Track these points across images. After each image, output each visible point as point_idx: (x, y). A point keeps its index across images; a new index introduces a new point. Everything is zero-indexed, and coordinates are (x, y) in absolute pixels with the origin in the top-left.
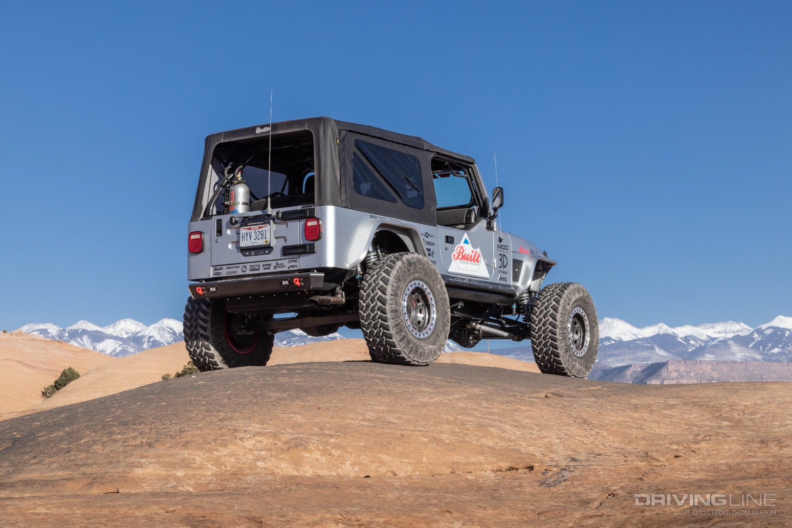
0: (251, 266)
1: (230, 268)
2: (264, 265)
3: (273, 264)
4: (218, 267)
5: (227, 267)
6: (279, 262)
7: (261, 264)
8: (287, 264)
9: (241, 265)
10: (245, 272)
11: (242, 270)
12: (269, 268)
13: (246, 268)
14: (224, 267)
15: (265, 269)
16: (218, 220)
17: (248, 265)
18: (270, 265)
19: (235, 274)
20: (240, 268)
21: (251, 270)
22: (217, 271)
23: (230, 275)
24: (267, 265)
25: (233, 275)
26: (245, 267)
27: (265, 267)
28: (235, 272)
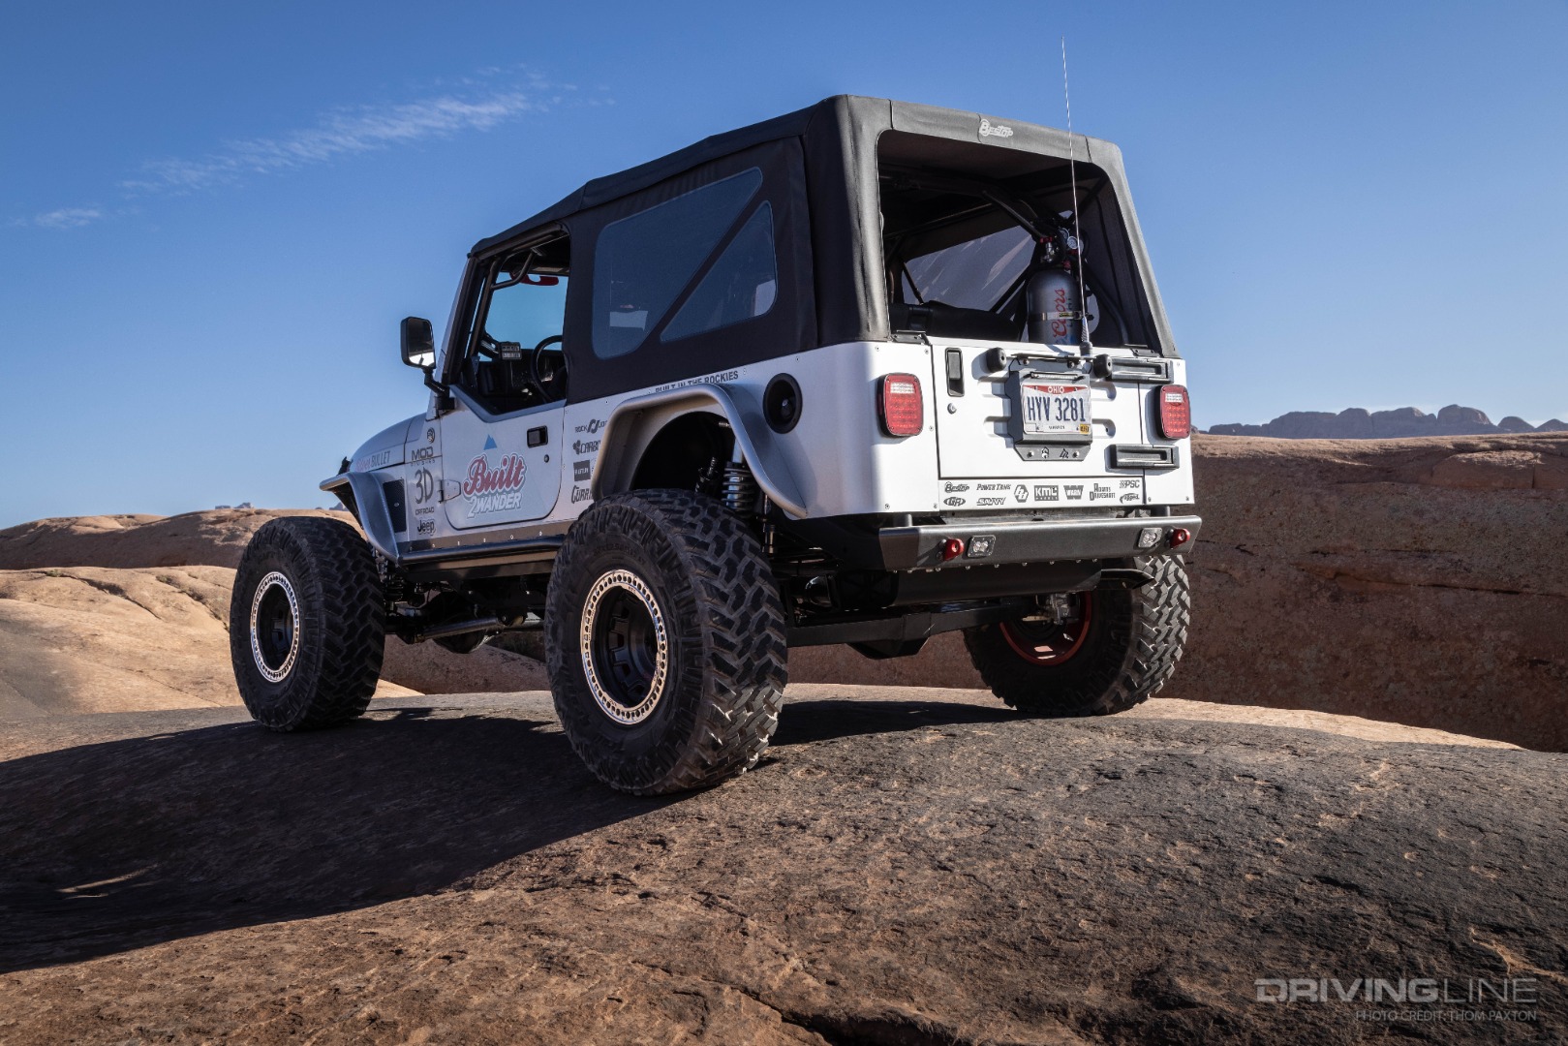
0: (1038, 487)
1: (985, 488)
2: (1067, 488)
3: (1088, 486)
4: (955, 483)
5: (979, 486)
6: (1102, 483)
7: (1061, 483)
8: (1118, 490)
9: (1014, 483)
10: (1024, 501)
11: (1017, 497)
12: (1078, 497)
13: (1025, 490)
14: (973, 484)
15: (1070, 497)
16: (949, 351)
17: (1030, 484)
18: (1081, 488)
19: (1000, 507)
20: (1013, 488)
21: (1038, 498)
22: (953, 494)
23: (987, 507)
24: (1073, 488)
25: (994, 507)
26: (1023, 487)
27: (1069, 492)
28: (1000, 500)
